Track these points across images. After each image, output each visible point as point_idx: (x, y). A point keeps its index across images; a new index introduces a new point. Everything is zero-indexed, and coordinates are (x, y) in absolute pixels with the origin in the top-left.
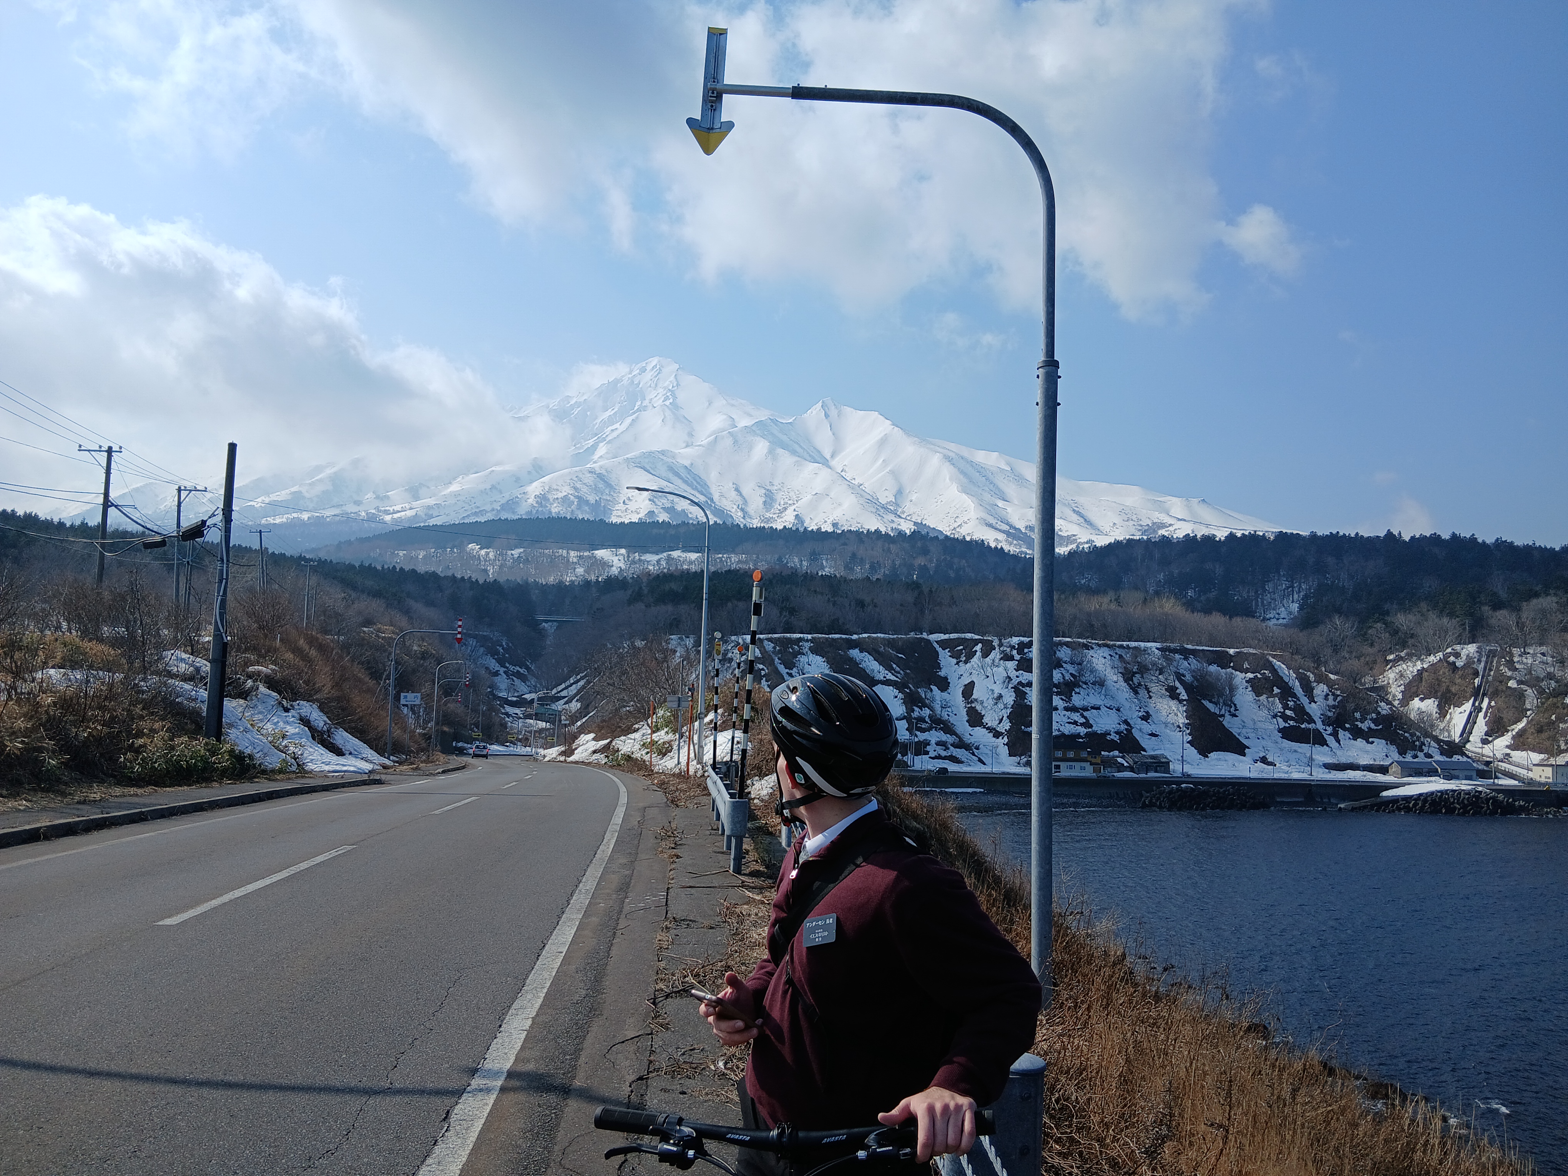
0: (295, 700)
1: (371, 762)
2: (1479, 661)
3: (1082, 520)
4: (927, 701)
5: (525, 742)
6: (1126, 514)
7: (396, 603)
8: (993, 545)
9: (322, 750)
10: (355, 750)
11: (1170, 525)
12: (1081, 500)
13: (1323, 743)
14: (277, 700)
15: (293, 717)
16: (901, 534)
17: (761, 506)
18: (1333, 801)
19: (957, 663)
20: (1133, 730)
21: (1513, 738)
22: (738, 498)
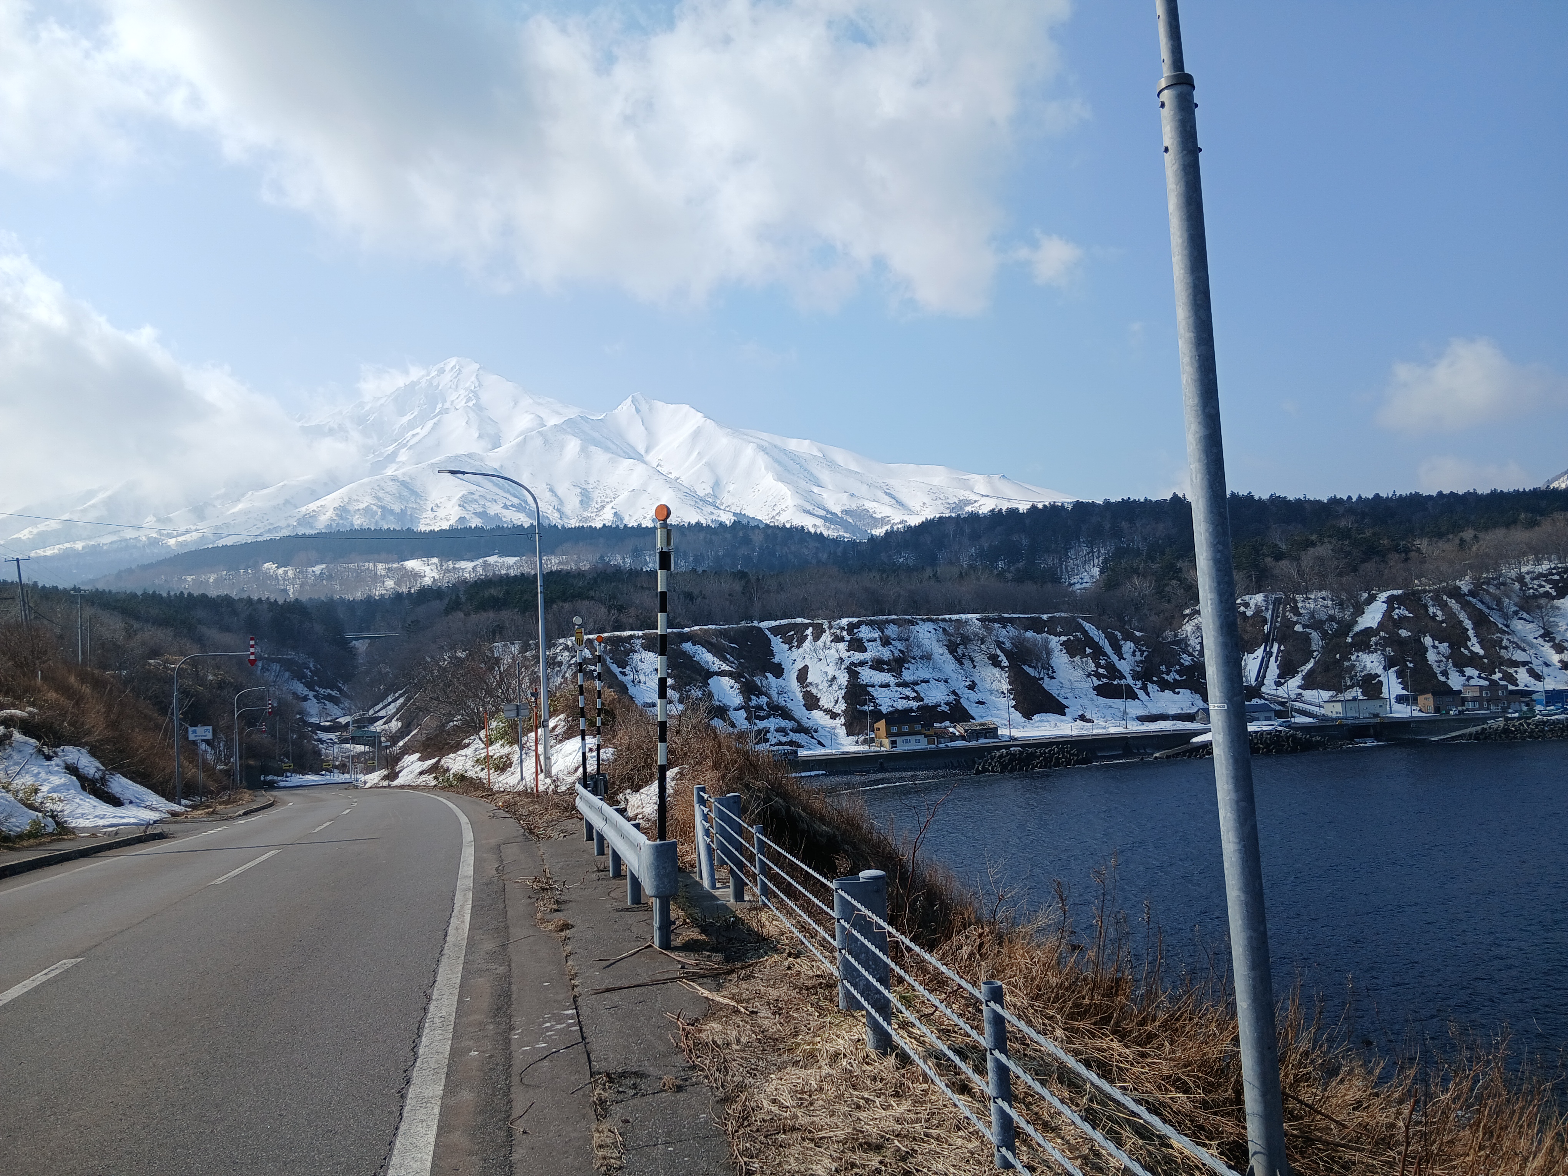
0: (58, 746)
1: (156, 810)
2: (1267, 609)
3: (894, 502)
4: (764, 689)
5: (343, 768)
6: (935, 493)
7: (185, 631)
8: (812, 530)
9: (93, 801)
10: (137, 798)
11: (975, 501)
12: (892, 482)
13: (1135, 697)
14: (36, 747)
15: (57, 765)
16: (722, 525)
17: (578, 505)
18: (1148, 751)
19: (790, 649)
20: (962, 700)
21: (1304, 678)
22: (554, 498)
